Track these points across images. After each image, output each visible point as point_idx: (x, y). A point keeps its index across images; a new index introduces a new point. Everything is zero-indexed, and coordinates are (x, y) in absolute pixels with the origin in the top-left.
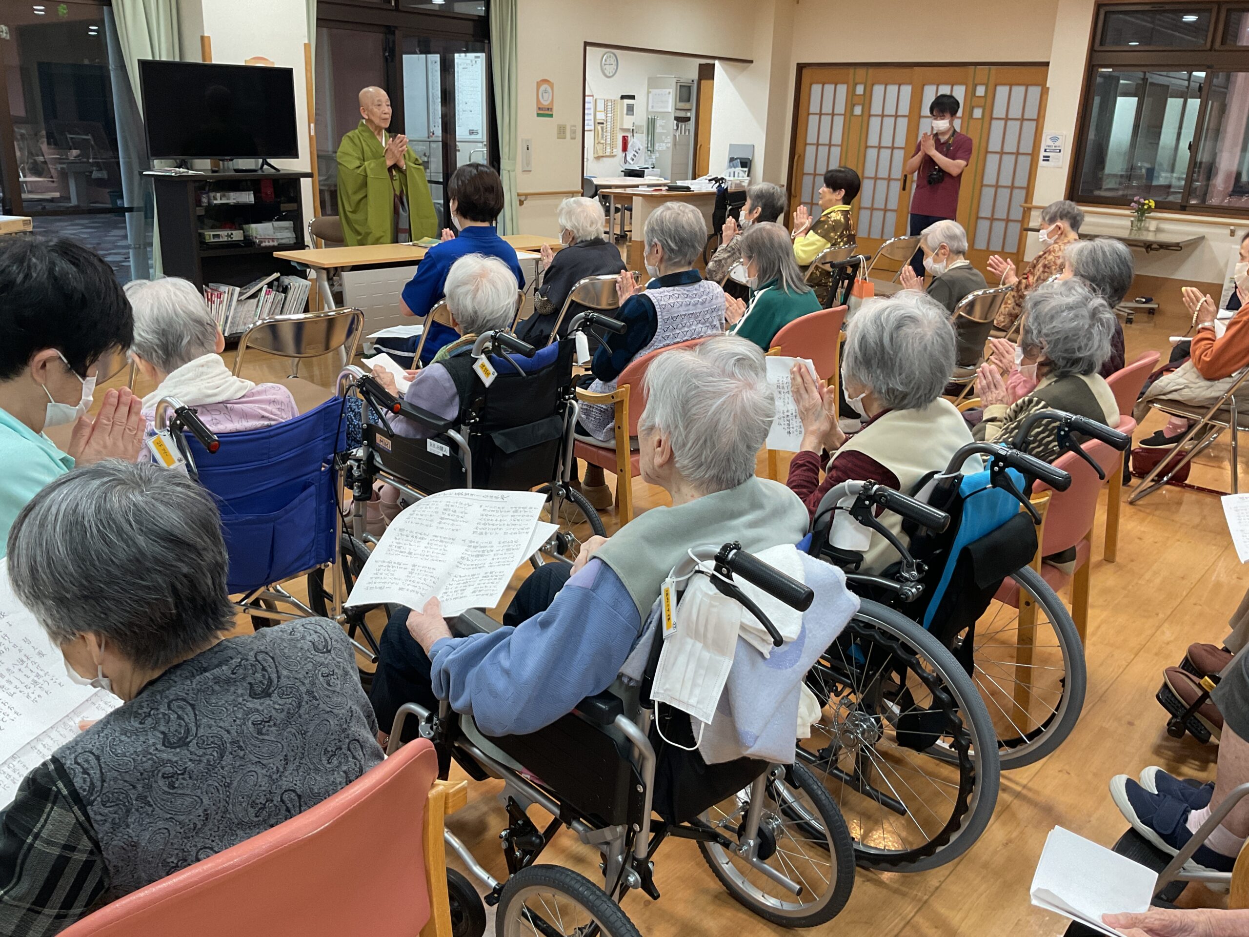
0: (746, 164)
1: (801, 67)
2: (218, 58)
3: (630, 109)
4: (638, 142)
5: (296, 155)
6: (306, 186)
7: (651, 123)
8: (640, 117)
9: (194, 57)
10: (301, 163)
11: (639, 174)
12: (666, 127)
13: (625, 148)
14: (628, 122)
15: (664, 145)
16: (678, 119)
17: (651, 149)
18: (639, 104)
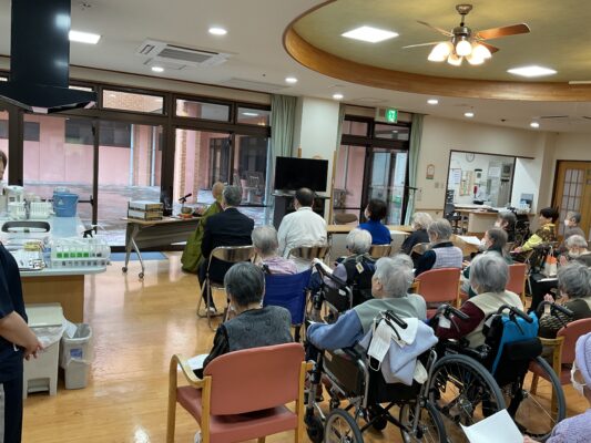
0: (529, 202)
1: (559, 162)
2: (303, 157)
3: (479, 176)
4: (482, 189)
5: (325, 190)
6: (327, 202)
7: (489, 182)
8: (484, 178)
9: (295, 156)
10: (327, 194)
11: (481, 203)
12: (497, 184)
13: (475, 191)
14: (478, 181)
15: (495, 191)
16: (503, 180)
17: (488, 192)
18: (484, 174)
